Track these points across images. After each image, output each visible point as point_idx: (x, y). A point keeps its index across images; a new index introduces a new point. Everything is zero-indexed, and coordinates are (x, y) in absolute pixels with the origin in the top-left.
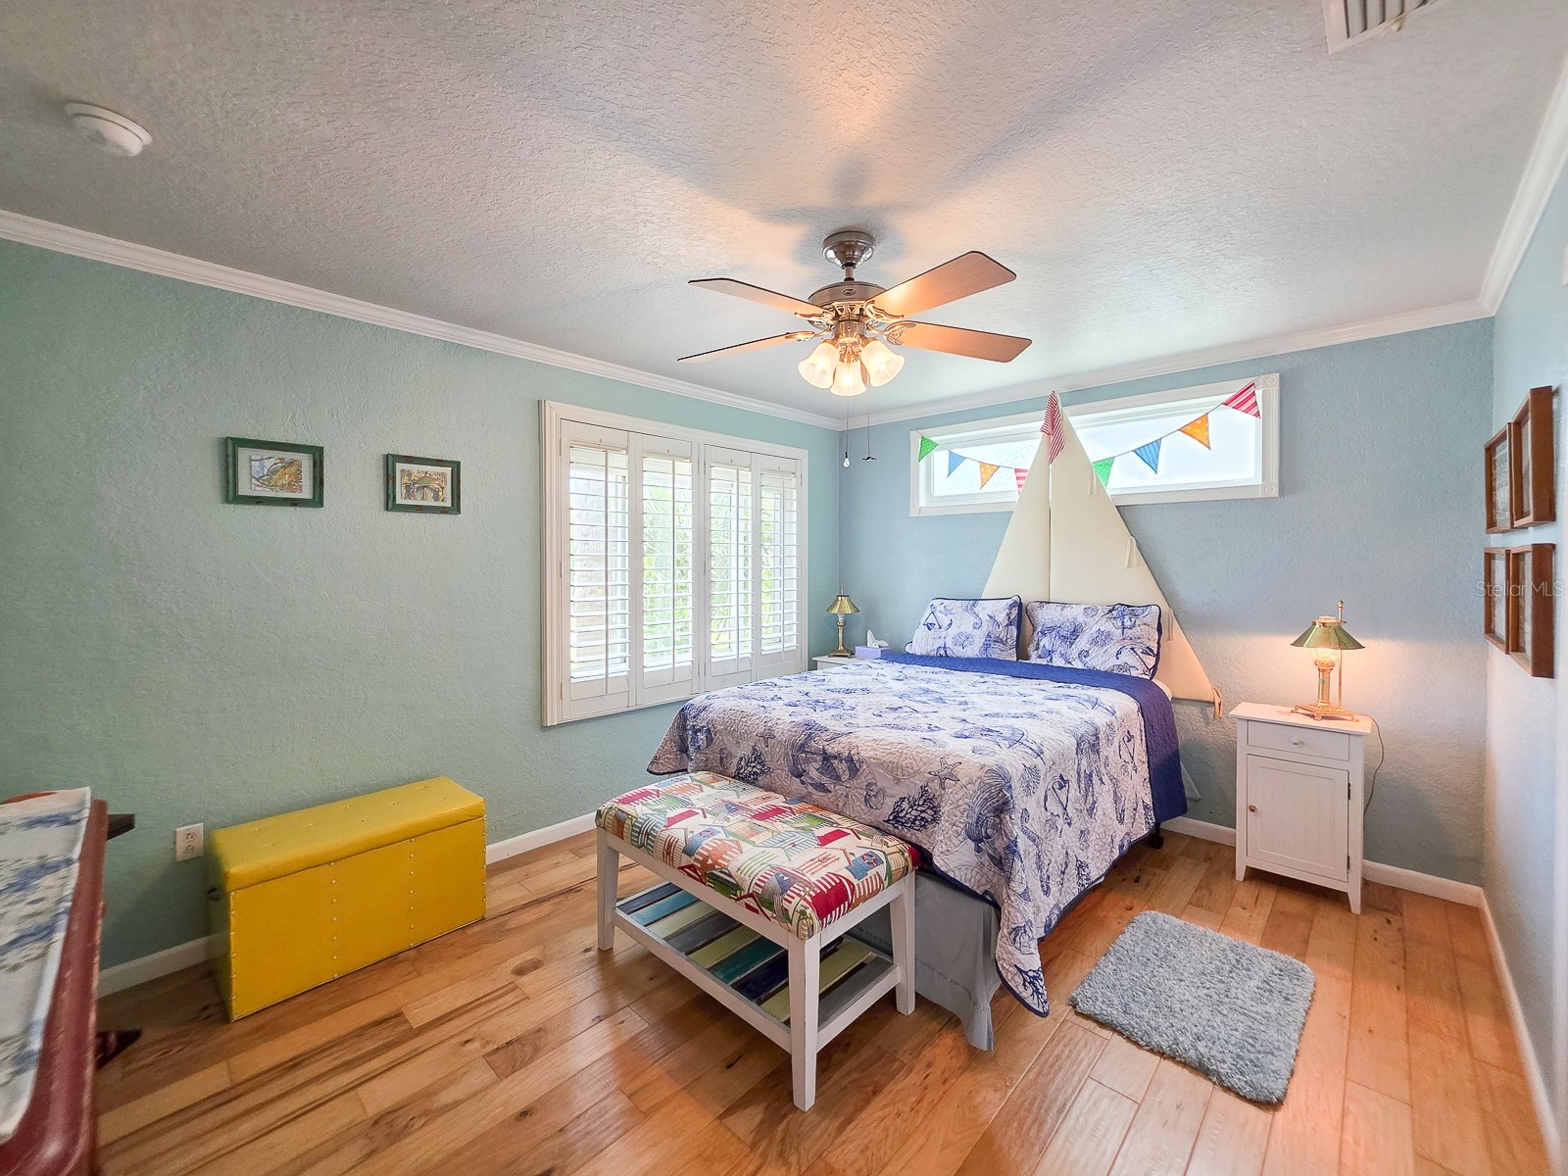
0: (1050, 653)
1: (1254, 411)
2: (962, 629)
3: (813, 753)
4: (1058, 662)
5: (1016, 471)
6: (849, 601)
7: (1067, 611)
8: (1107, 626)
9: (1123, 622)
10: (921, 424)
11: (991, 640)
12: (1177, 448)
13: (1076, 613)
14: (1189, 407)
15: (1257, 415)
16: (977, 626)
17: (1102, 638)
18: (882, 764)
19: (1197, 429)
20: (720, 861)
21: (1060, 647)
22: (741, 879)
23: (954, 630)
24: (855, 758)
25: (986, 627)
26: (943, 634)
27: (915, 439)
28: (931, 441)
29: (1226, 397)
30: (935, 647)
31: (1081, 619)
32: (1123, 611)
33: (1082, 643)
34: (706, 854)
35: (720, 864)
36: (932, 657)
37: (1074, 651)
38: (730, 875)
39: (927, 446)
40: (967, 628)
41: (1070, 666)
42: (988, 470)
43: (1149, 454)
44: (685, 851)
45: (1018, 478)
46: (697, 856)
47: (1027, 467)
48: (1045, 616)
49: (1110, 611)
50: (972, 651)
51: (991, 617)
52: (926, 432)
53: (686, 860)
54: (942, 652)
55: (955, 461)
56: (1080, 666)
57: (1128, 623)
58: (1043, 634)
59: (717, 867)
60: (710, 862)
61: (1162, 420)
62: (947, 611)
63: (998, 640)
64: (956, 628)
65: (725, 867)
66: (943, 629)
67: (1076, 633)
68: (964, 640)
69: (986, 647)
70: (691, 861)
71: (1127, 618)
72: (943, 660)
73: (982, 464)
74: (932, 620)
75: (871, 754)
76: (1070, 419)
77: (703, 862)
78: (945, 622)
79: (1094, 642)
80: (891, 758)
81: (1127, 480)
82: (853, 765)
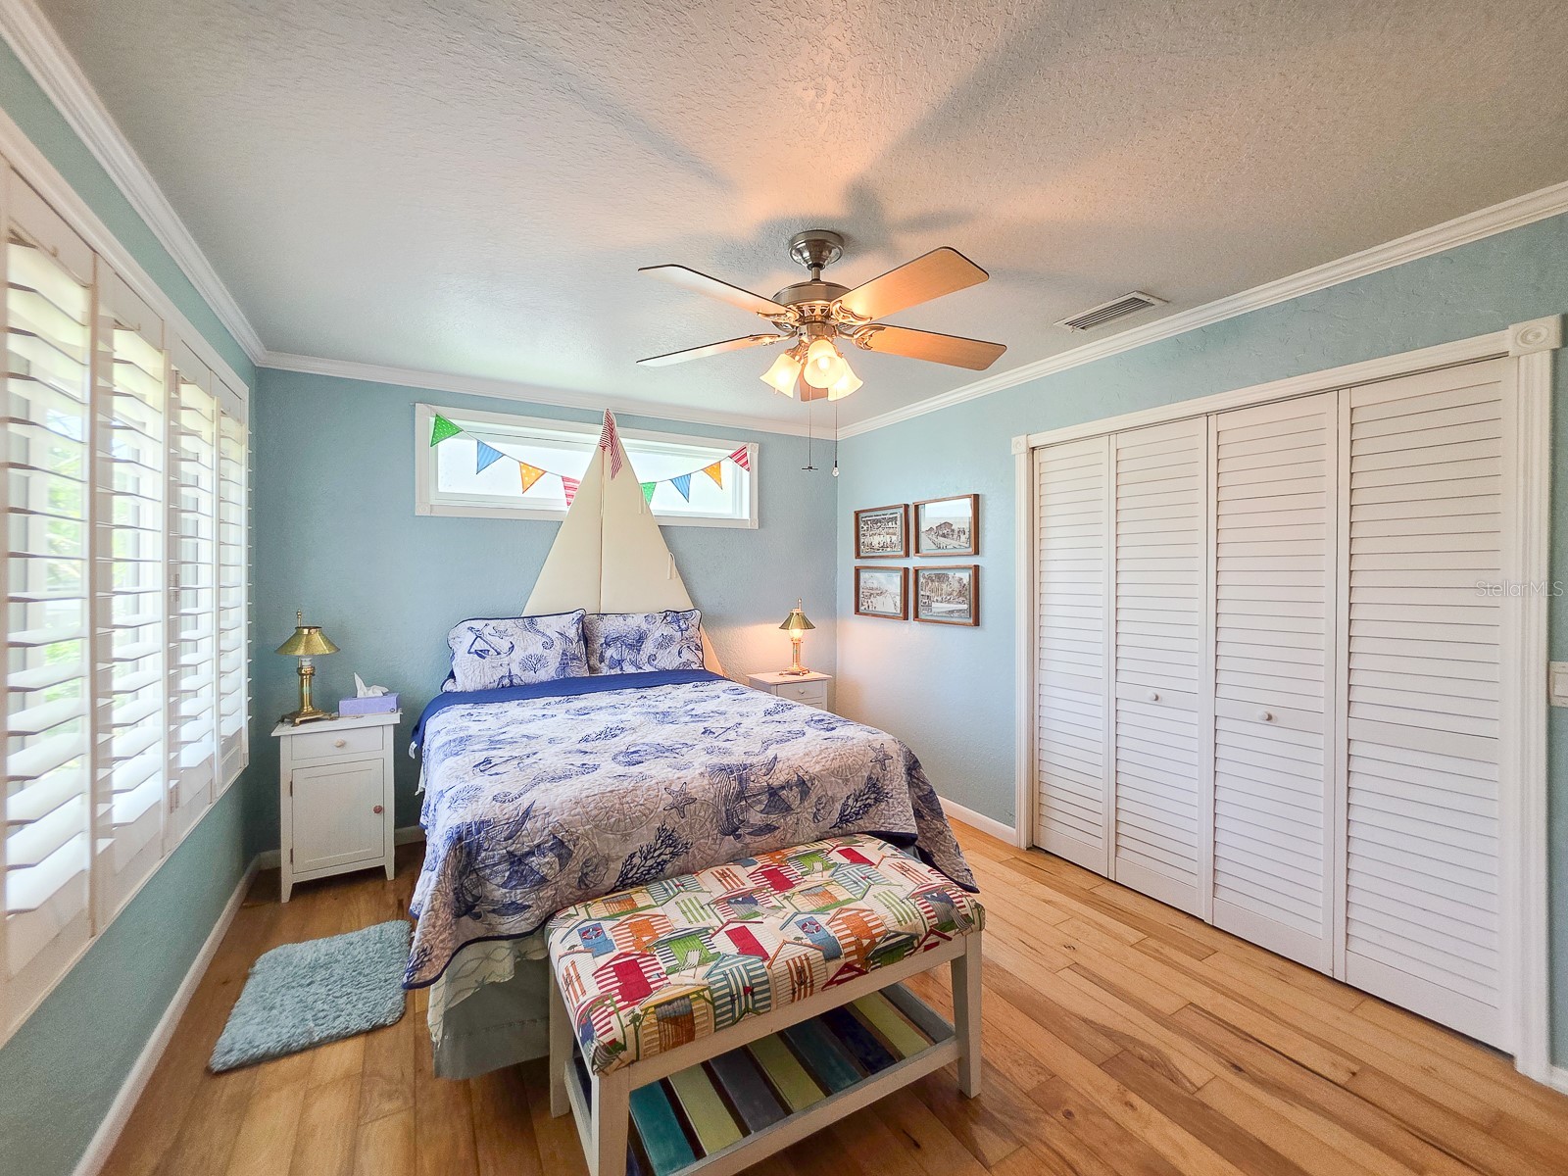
0: (620, 662)
1: (747, 467)
2: (530, 651)
3: (755, 796)
4: (630, 669)
5: (564, 479)
6: (321, 634)
7: (629, 620)
8: (667, 631)
9: (679, 626)
10: (431, 398)
11: (566, 659)
12: (700, 483)
13: (636, 622)
14: (707, 453)
15: (748, 470)
16: (548, 645)
17: (665, 642)
18: (833, 772)
19: (714, 471)
20: (874, 932)
21: (628, 655)
22: (910, 927)
23: (518, 654)
24: (806, 778)
25: (559, 647)
26: (506, 660)
27: (425, 418)
28: (451, 424)
29: (731, 452)
30: (496, 678)
31: (644, 626)
32: (675, 616)
33: (648, 647)
34: (853, 939)
35: (878, 935)
36: (492, 690)
37: (643, 656)
38: (898, 934)
39: (444, 429)
40: (536, 649)
41: (640, 671)
42: (531, 475)
43: (682, 484)
44: (828, 959)
45: (565, 487)
46: (847, 950)
47: (580, 477)
48: (607, 627)
49: (665, 618)
50: (547, 674)
51: (561, 634)
52: (443, 411)
53: (834, 967)
54: (506, 682)
55: (487, 456)
56: (652, 669)
57: (684, 626)
58: (608, 645)
59: (877, 940)
60: (866, 942)
61: (690, 459)
62: (502, 634)
63: (575, 658)
64: (521, 652)
65: (887, 931)
66: (503, 655)
67: (641, 638)
68: (532, 663)
69: (564, 666)
70: (842, 961)
71: (682, 622)
72: (509, 691)
73: (523, 465)
74: (479, 645)
75: (818, 768)
76: (622, 440)
77: (860, 949)
78: (505, 645)
79: (660, 646)
80: (836, 764)
81: (666, 503)
82: (803, 785)
